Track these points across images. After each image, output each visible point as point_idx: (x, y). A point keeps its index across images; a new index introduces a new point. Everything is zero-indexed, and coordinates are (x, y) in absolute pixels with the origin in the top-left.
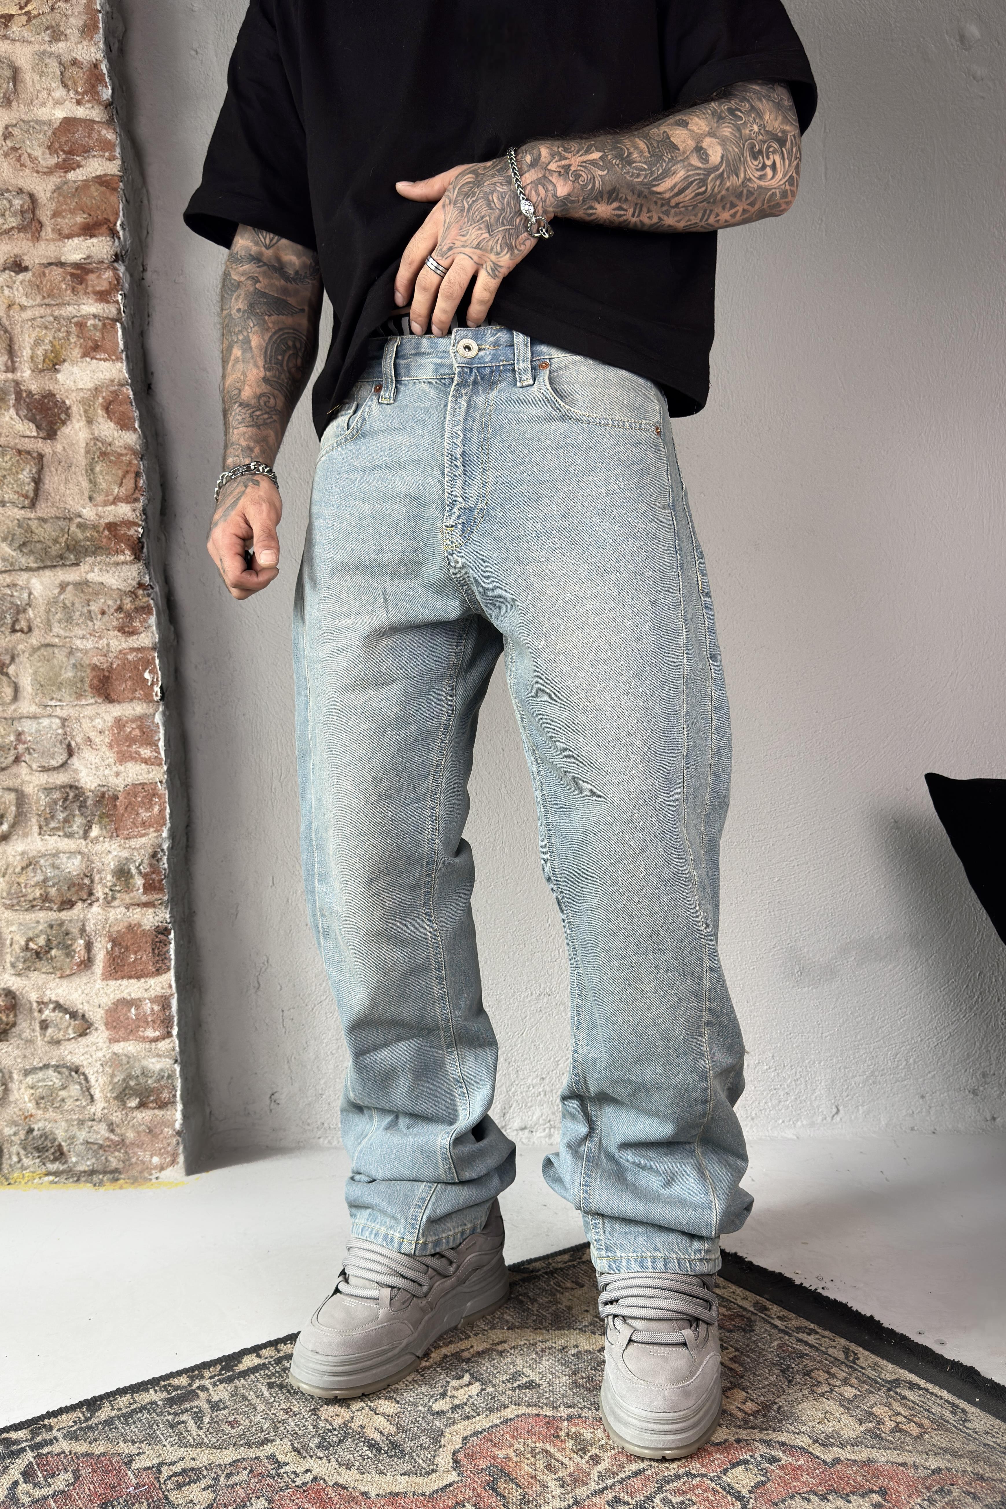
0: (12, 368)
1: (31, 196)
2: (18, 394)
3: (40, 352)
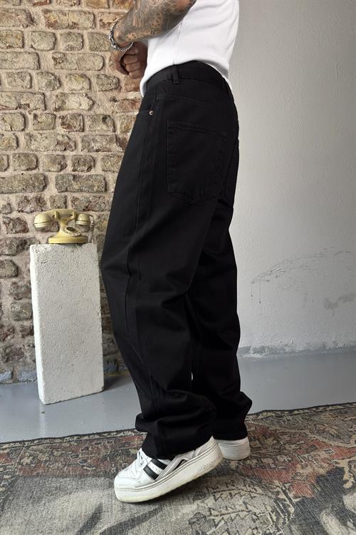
0: (114, 131)
1: (118, 79)
2: (116, 138)
3: (123, 126)
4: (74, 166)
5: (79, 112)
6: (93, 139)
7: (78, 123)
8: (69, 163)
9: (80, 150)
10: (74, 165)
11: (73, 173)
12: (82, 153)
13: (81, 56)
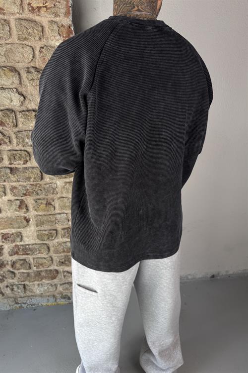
4: (11, 161)
5: (10, 107)
6: (27, 135)
7: (11, 120)
8: (5, 157)
9: (15, 145)
10: (10, 159)
11: (10, 166)
12: (17, 148)
13: (9, 46)
